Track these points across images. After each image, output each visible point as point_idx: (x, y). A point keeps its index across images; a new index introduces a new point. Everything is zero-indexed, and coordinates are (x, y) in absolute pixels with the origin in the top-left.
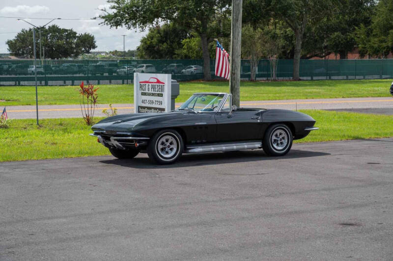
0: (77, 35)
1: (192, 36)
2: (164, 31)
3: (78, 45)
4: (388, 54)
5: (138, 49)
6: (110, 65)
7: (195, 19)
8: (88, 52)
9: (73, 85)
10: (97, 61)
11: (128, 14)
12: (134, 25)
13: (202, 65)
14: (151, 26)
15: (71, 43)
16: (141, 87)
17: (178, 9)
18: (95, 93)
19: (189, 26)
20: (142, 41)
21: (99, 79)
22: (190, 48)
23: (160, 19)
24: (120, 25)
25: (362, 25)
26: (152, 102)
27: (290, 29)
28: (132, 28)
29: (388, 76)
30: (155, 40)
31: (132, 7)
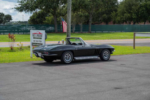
0: (5, 15)
1: (49, 16)
2: (39, 13)
3: (5, 19)
4: (124, 23)
5: (29, 20)
6: (18, 27)
7: (51, 9)
8: (9, 22)
9: (4, 34)
10: (12, 25)
11: (25, 7)
12: (28, 11)
13: (54, 27)
14: (34, 12)
15: (2, 18)
16: (33, 35)
17: (45, 5)
18: (14, 38)
19: (49, 12)
20: (30, 18)
21: (14, 32)
22: (48, 20)
23: (38, 9)
24: (22, 11)
25: (114, 12)
26: (37, 41)
27: (87, 13)
28: (27, 12)
29: (124, 31)
30: (35, 17)
31: (27, 4)
